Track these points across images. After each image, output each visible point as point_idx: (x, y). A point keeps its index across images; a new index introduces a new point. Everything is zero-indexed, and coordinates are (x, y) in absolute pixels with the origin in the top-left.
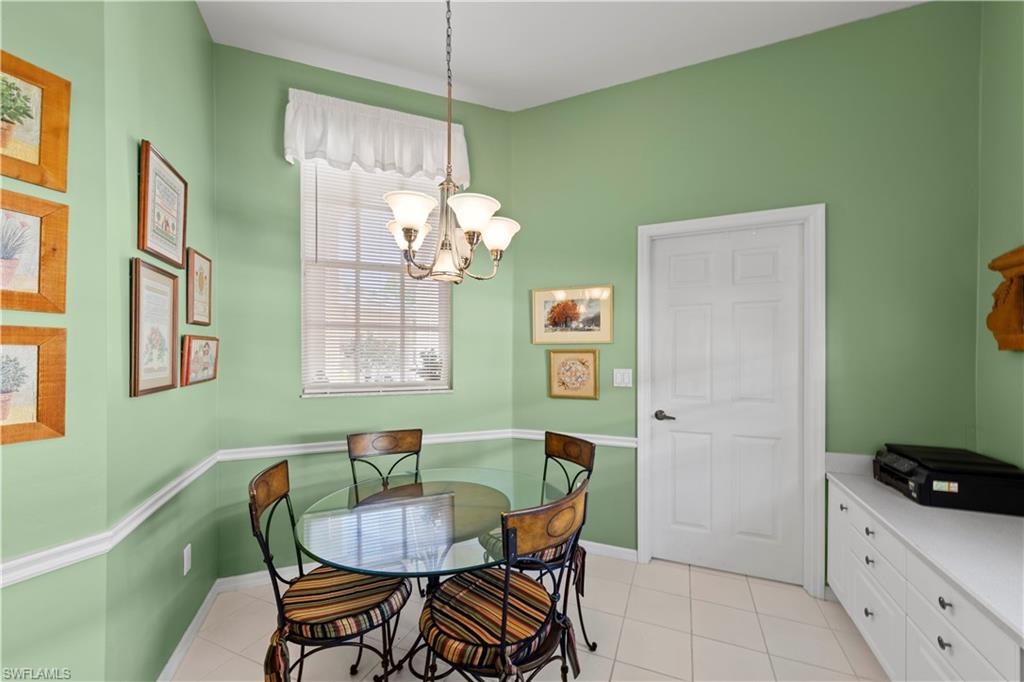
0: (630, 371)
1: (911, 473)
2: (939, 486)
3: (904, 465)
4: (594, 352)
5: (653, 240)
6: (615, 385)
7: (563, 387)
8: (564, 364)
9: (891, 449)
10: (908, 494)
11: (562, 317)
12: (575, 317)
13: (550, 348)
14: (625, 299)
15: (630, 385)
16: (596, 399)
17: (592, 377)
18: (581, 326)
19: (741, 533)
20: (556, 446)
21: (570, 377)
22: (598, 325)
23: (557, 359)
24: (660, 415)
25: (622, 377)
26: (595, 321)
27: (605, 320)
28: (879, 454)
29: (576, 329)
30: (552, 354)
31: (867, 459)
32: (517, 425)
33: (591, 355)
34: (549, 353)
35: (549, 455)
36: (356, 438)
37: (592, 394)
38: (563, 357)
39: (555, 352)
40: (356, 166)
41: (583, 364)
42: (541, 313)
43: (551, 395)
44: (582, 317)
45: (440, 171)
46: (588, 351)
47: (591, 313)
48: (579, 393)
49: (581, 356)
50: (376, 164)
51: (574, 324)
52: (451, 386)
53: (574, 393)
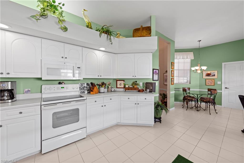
0: (221, 82)
4: (214, 79)
6: (218, 84)
7: (208, 84)
11: (208, 75)
12: (211, 75)
14: (220, 72)
15: (221, 84)
16: (214, 85)
21: (210, 83)
24: (226, 88)
27: (216, 75)
29: (211, 76)
32: (200, 89)
34: (206, 80)
38: (208, 80)
39: (207, 79)
40: (180, 59)
41: (212, 81)
42: (204, 74)
43: (206, 85)
44: (212, 75)
45: (190, 58)
46: (213, 79)
47: (213, 74)
48: (211, 85)
49: (211, 80)
50: (182, 59)
51: (210, 76)
52: (190, 84)
53: (210, 85)
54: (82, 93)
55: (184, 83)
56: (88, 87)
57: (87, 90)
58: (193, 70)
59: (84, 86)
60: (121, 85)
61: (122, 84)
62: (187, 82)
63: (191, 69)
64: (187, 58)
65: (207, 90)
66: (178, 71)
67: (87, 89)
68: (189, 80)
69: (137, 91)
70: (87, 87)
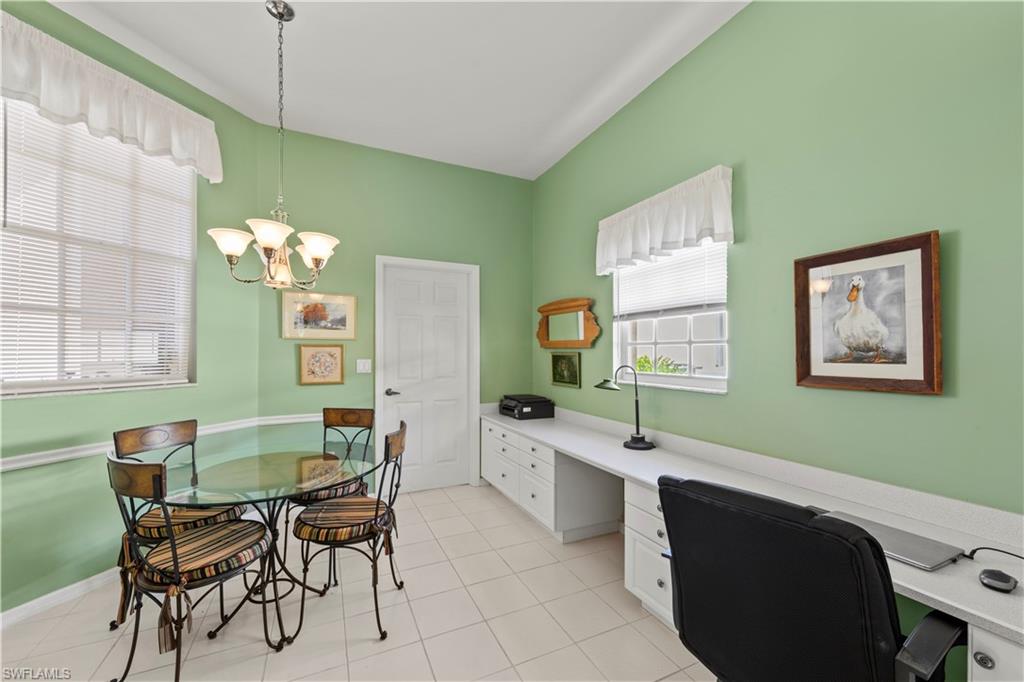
0: (370, 361)
1: (515, 407)
2: (526, 410)
3: (513, 403)
4: (341, 346)
5: (385, 266)
6: (358, 371)
7: (312, 376)
8: (314, 356)
9: (506, 397)
10: (515, 418)
11: (312, 316)
12: (324, 318)
13: (298, 342)
14: (366, 307)
15: (370, 371)
16: (342, 383)
17: (339, 366)
18: (329, 325)
19: (439, 462)
20: (333, 417)
21: (320, 367)
22: (344, 325)
23: (307, 352)
24: (389, 393)
25: (363, 365)
26: (342, 322)
27: (350, 322)
28: (502, 401)
29: (325, 327)
30: (303, 348)
31: (496, 405)
33: (339, 349)
34: (299, 348)
35: (326, 426)
36: (123, 435)
37: (338, 380)
38: (312, 350)
39: (305, 346)
40: (82, 126)
41: (332, 356)
42: (291, 312)
43: (300, 383)
44: (330, 318)
45: (192, 161)
46: (336, 346)
47: (338, 316)
48: (327, 380)
49: (328, 349)
50: (111, 132)
51: (323, 323)
52: (192, 379)
53: (322, 380)
55: (139, 374)
58: (230, 258)
62: (164, 366)
63: (205, 244)
64: (168, 151)
66: (54, 245)
68: (180, 345)
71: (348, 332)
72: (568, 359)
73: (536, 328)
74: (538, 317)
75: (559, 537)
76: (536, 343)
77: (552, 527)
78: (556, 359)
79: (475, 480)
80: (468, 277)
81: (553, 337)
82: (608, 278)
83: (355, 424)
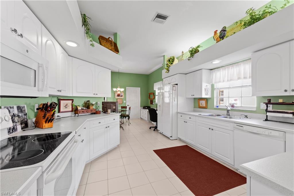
2: (146, 108)
4: (122, 99)
5: (127, 88)
9: (144, 106)
12: (120, 95)
14: (125, 94)
16: (123, 104)
17: (122, 102)
20: (122, 107)
23: (118, 100)
24: (128, 105)
25: (125, 102)
26: (122, 96)
27: (123, 96)
29: (120, 97)
31: (142, 107)
34: (117, 99)
42: (116, 95)
47: (122, 95)
48: (120, 103)
49: (120, 99)
54: (11, 131)
56: (20, 114)
57: (20, 123)
59: (14, 114)
60: (67, 108)
61: (68, 105)
65: (121, 108)
67: (20, 120)
69: (90, 114)
70: (18, 116)
71: (123, 97)
72: (152, 101)
73: (148, 96)
74: (149, 95)
75: (148, 122)
76: (148, 98)
77: (147, 120)
78: (151, 101)
79: (140, 118)
80: (138, 90)
81: (150, 98)
82: (155, 91)
83: (125, 108)
